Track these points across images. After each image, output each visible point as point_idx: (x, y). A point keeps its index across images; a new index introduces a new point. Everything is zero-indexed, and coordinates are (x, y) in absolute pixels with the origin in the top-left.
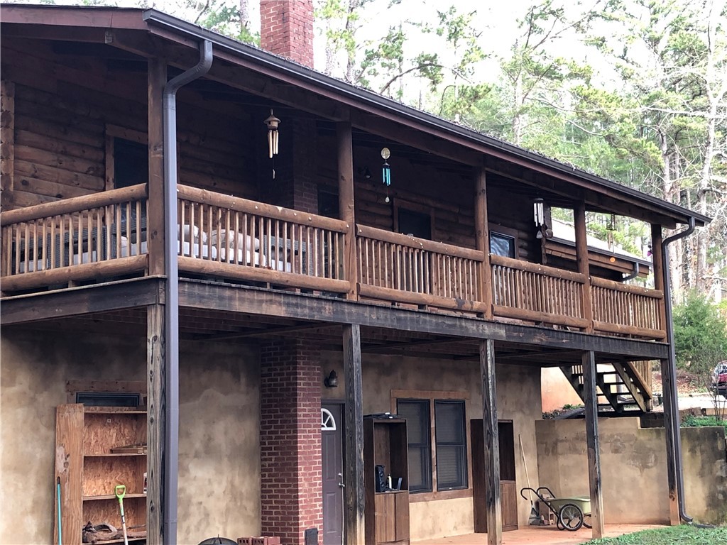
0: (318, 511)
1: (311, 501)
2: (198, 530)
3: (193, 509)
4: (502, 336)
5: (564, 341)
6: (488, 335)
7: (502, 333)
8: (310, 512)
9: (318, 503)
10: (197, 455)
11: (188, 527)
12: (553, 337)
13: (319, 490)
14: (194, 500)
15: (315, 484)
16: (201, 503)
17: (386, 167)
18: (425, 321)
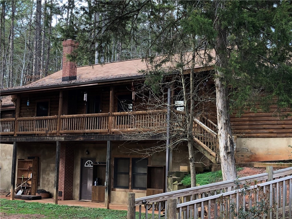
0: (63, 187)
1: (61, 184)
2: (51, 188)
3: (50, 183)
4: (62, 140)
5: (92, 138)
6: (57, 140)
7: (63, 139)
8: (61, 187)
9: (63, 185)
10: (51, 171)
11: (49, 187)
12: (86, 138)
13: (63, 182)
14: (51, 181)
15: (62, 180)
16: (52, 182)
17: (28, 101)
18: (34, 139)
